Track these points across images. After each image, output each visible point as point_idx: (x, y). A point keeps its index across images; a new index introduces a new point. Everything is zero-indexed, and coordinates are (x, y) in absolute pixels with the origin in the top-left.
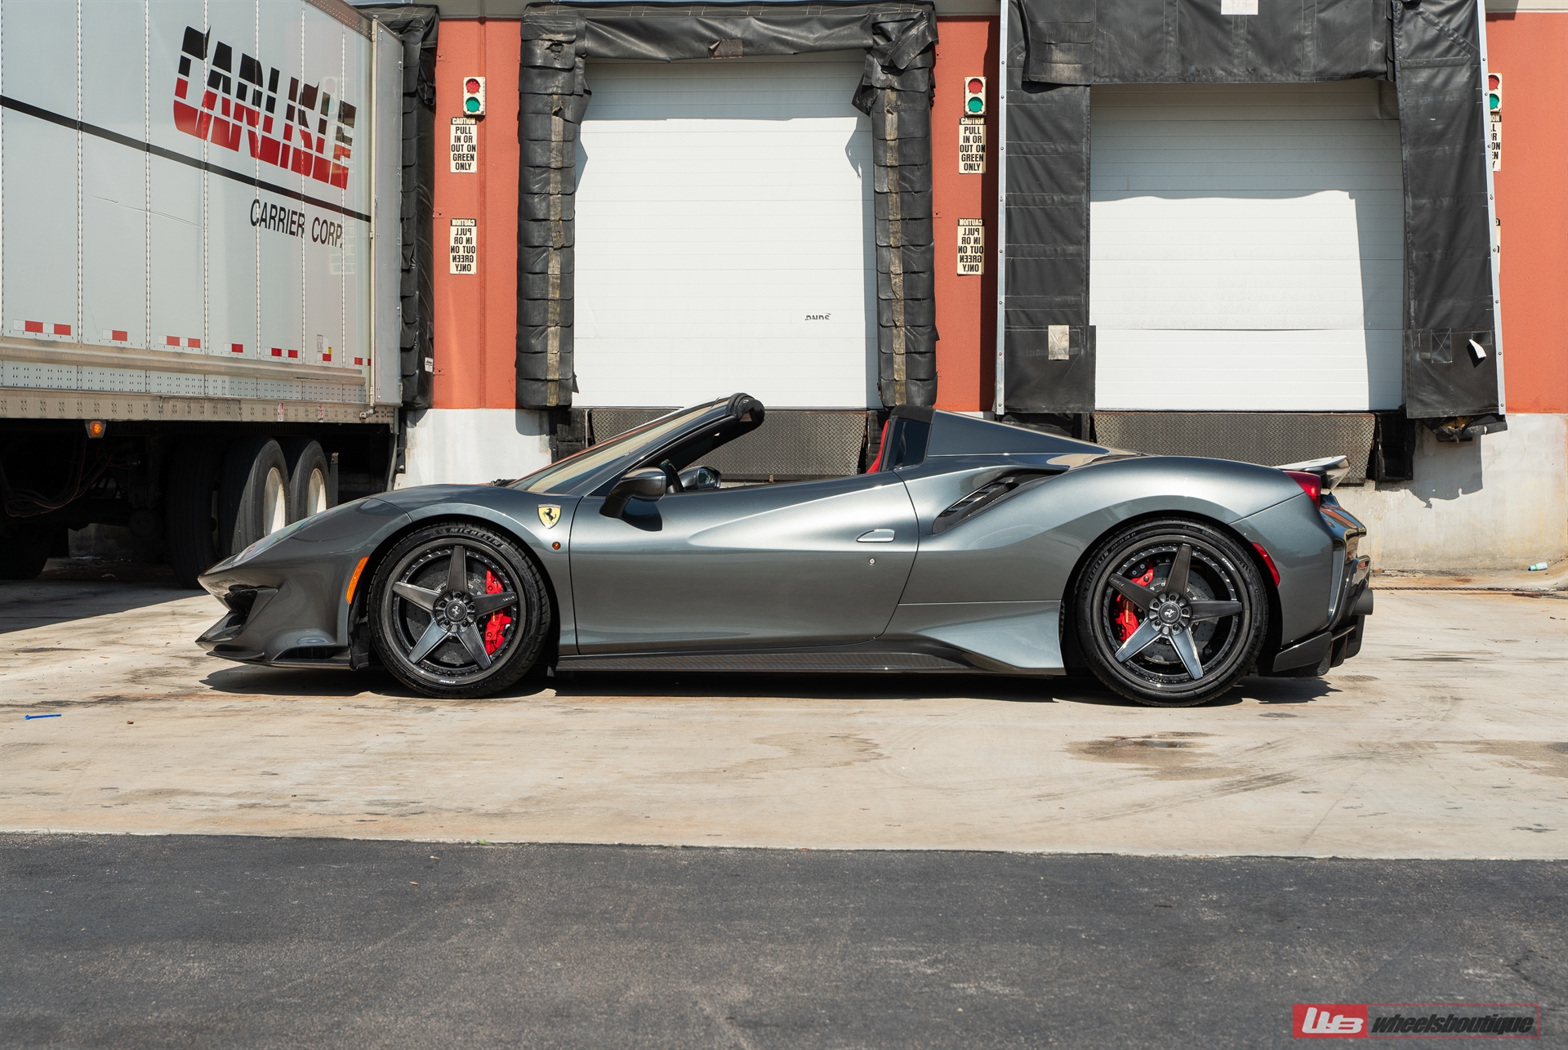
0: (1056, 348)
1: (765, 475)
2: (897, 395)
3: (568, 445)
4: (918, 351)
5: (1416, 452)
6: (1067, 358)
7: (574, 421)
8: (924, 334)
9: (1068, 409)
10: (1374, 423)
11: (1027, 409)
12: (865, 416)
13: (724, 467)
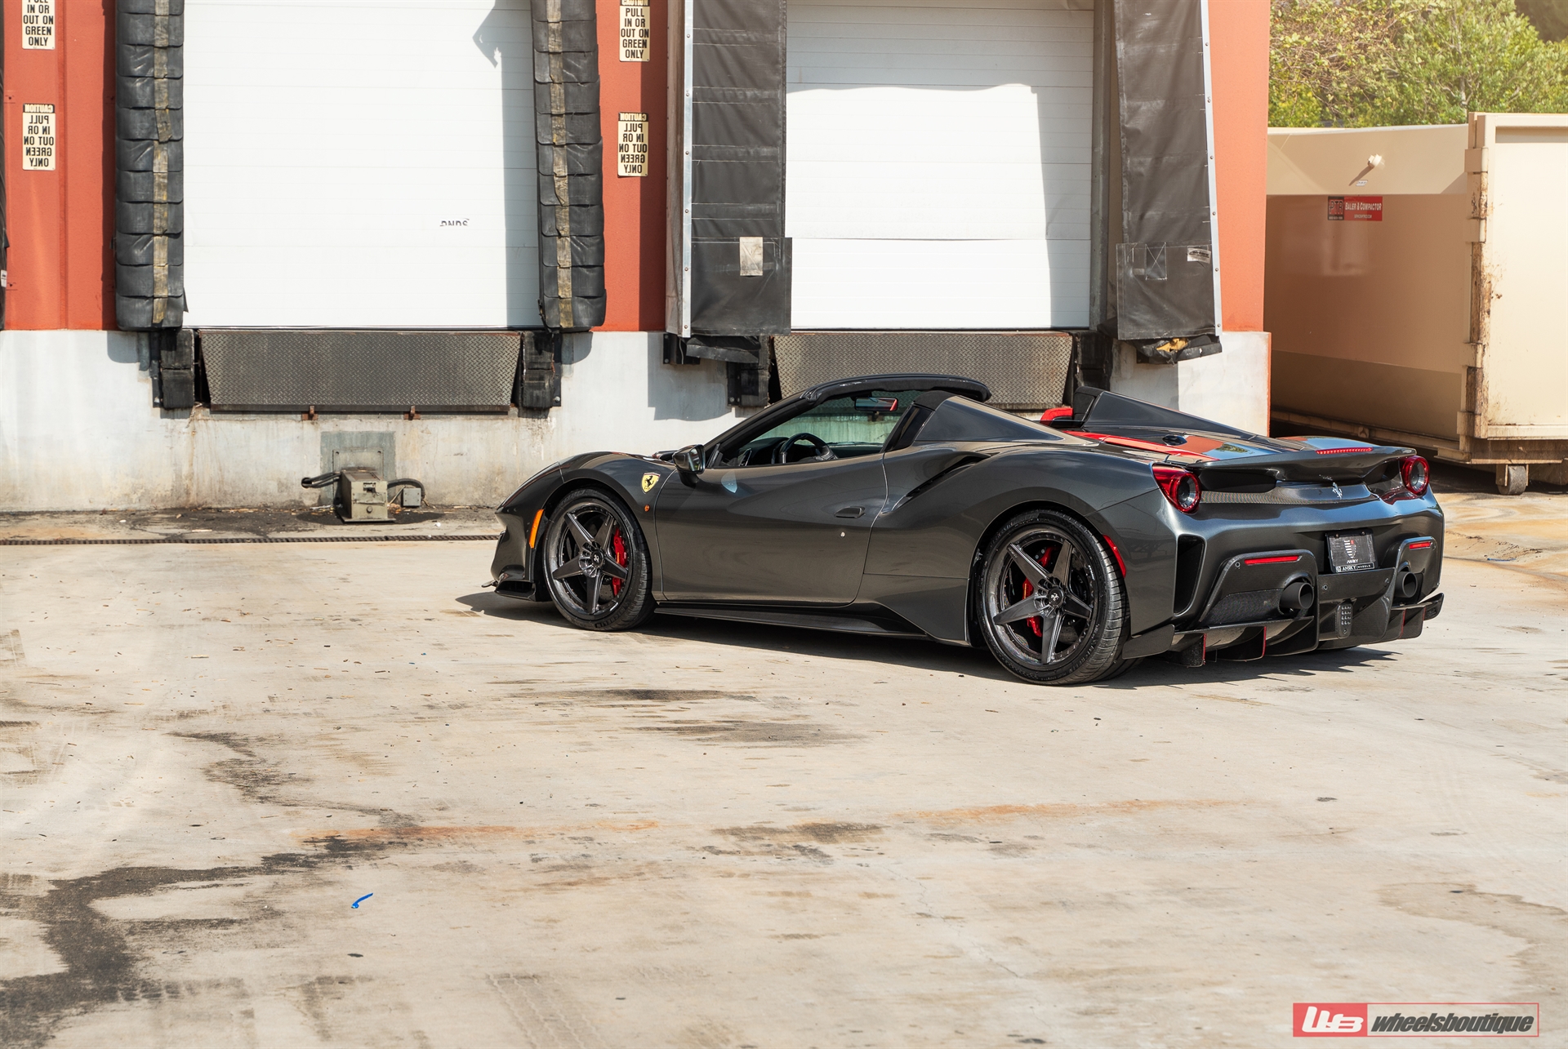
0: (749, 263)
1: (405, 406)
2: (562, 315)
3: (174, 374)
4: (586, 264)
5: (1113, 374)
6: (761, 274)
7: (181, 345)
8: (592, 245)
9: (762, 331)
10: (1071, 343)
11: (716, 332)
12: (519, 337)
13: (358, 397)
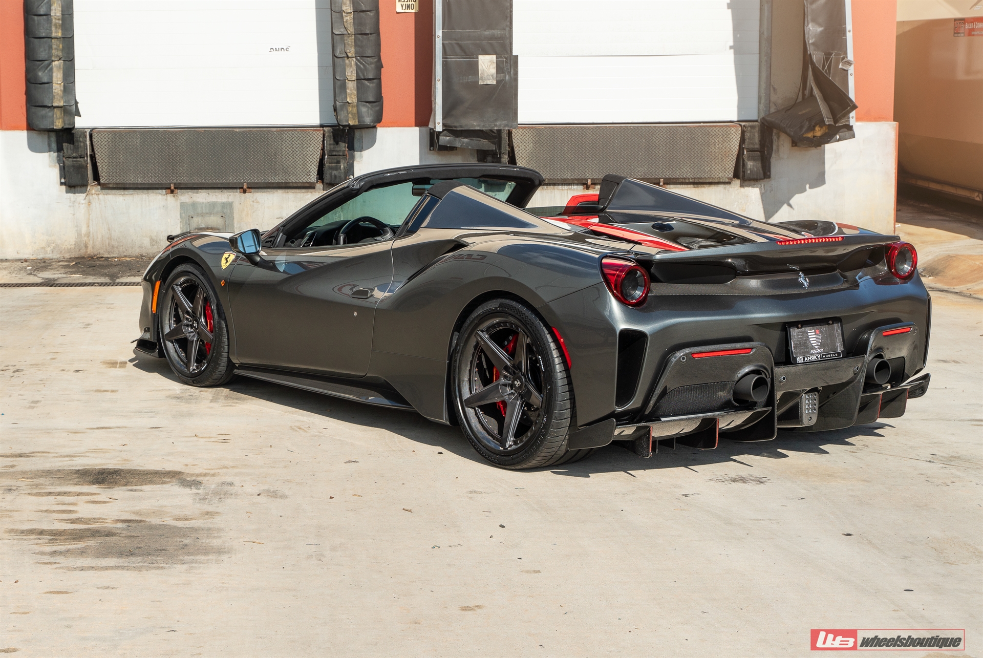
0: (486, 75)
1: (239, 183)
2: (350, 115)
3: (73, 161)
4: (366, 77)
5: (773, 155)
6: (495, 83)
7: (77, 141)
8: (372, 63)
9: (496, 126)
10: (740, 132)
11: (461, 127)
12: (322, 132)
13: (205, 177)
